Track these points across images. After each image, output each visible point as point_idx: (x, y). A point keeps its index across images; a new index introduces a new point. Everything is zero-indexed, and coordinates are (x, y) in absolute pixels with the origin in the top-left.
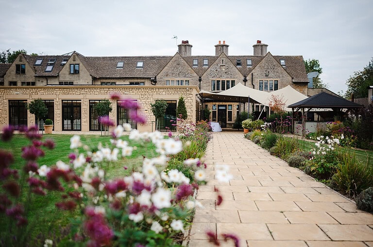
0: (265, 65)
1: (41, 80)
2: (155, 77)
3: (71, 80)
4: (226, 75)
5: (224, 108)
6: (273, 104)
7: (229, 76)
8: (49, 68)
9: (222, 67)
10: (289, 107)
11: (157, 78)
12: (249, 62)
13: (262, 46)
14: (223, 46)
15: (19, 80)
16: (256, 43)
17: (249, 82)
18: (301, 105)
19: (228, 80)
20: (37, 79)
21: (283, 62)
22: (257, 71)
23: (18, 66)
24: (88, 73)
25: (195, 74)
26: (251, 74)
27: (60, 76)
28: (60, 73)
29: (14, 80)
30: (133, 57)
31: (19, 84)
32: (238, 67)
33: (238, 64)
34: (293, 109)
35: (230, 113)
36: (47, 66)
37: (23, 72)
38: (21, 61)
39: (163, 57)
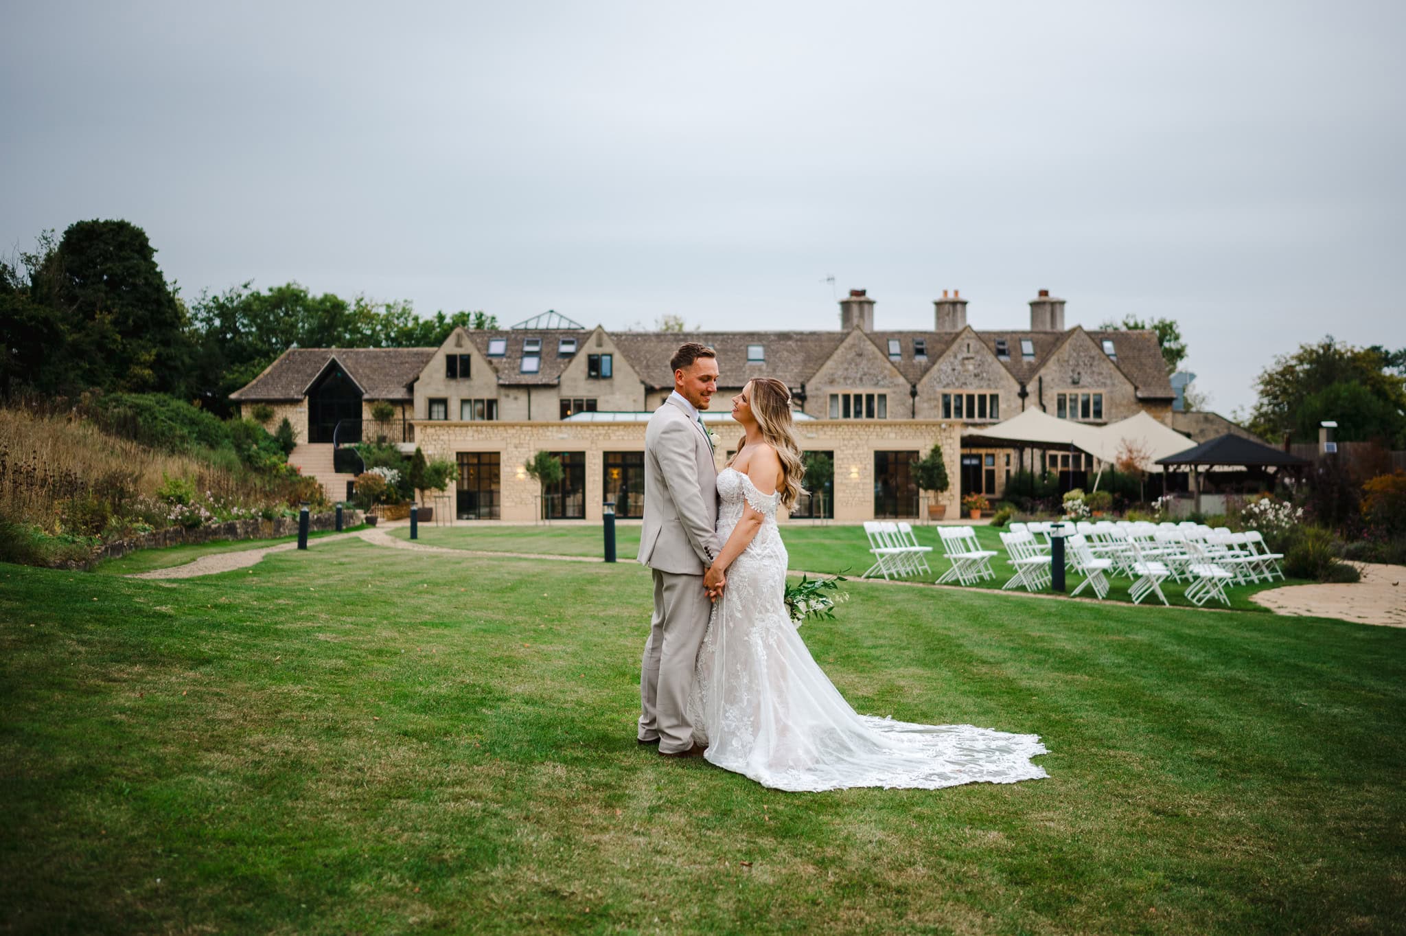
0: (1070, 356)
1: (513, 393)
2: (803, 387)
3: (591, 396)
4: (976, 382)
5: (975, 462)
6: (1124, 457)
7: (985, 383)
8: (530, 364)
9: (966, 362)
10: (1158, 463)
11: (808, 388)
12: (1028, 347)
13: (1053, 304)
14: (954, 303)
15: (455, 392)
16: (1035, 297)
17: (1032, 399)
18: (1179, 459)
19: (982, 392)
20: (503, 391)
21: (1108, 346)
22: (1050, 372)
23: (451, 359)
24: (636, 378)
25: (901, 380)
26: (1036, 377)
27: (562, 383)
28: (563, 378)
29: (441, 394)
30: (734, 334)
31: (454, 406)
32: (1003, 358)
33: (1001, 352)
34: (1166, 468)
35: (991, 474)
36: (522, 358)
37: (466, 373)
38: (459, 345)
39: (812, 334)
